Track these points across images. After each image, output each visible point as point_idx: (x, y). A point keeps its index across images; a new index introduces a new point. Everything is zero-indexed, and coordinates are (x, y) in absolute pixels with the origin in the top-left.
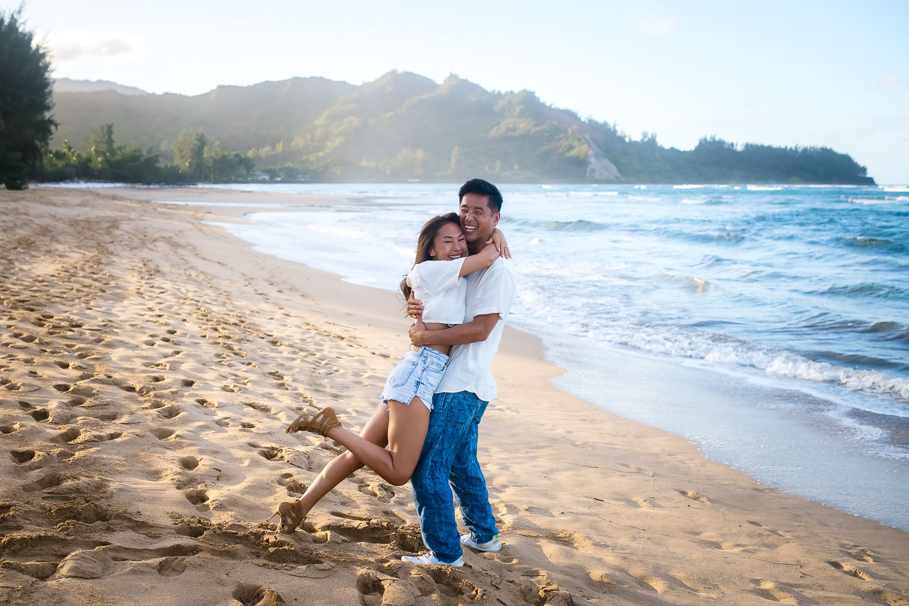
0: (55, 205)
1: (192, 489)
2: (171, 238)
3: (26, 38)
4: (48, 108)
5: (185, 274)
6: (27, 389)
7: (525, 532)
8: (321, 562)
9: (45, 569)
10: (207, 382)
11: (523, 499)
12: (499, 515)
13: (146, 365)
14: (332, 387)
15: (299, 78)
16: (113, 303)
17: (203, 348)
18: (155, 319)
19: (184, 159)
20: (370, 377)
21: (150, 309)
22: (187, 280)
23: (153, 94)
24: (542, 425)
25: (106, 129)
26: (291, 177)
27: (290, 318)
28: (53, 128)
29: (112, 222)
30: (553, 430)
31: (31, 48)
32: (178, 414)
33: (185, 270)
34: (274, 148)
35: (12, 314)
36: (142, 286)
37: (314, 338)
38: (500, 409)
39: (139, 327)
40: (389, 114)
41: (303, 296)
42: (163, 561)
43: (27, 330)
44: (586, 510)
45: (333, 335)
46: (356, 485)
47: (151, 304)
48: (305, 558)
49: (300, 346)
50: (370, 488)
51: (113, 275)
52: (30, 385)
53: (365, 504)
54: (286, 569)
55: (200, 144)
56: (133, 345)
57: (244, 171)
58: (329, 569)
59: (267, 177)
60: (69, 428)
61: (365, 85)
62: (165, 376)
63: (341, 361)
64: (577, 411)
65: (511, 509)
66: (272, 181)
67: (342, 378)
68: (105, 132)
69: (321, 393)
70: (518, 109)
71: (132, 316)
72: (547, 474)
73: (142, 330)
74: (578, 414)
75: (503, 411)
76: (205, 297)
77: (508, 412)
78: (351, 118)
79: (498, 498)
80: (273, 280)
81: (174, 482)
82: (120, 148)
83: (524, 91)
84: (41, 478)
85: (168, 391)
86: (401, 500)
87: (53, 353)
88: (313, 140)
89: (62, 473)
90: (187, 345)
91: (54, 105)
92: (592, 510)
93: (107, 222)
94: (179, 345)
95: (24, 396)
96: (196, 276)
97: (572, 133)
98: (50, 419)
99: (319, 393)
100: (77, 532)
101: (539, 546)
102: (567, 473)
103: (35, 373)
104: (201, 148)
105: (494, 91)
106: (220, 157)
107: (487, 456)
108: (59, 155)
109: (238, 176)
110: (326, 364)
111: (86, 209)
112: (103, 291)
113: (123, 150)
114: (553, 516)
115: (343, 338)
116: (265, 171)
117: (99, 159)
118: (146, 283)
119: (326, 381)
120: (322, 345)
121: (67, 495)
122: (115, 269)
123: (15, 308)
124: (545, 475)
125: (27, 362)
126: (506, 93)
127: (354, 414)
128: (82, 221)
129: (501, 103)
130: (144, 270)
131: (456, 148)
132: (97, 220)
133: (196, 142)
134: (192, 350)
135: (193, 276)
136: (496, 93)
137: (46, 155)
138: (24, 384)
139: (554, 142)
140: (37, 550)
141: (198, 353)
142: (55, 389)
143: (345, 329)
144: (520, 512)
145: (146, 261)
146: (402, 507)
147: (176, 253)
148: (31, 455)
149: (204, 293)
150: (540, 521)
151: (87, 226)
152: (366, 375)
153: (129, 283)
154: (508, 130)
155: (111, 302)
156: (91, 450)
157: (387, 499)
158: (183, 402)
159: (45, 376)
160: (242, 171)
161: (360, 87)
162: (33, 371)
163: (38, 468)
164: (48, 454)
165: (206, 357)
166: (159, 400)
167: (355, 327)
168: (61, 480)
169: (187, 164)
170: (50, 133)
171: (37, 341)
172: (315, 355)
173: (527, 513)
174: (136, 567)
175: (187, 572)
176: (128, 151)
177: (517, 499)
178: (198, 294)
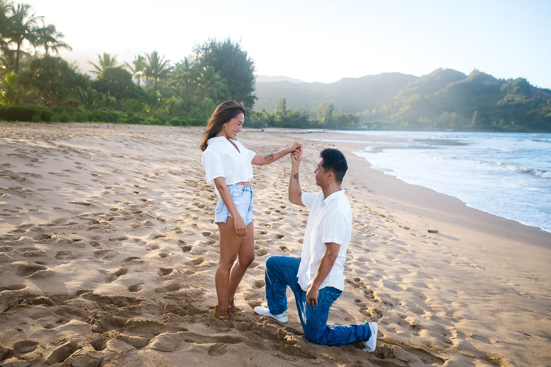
0: (249, 139)
1: (254, 301)
2: (305, 157)
3: (244, 54)
4: (253, 90)
5: (305, 176)
6: (187, 233)
7: (466, 353)
8: (315, 358)
9: (142, 342)
10: (292, 237)
11: (471, 328)
12: (450, 338)
13: (260, 225)
14: (366, 245)
15: (386, 73)
16: (258, 190)
17: (298, 217)
18: (276, 200)
19: (322, 117)
20: (393, 240)
21: (277, 194)
22: (305, 179)
23: (308, 83)
24: (499, 279)
25: (282, 101)
26: (379, 127)
27: (357, 203)
28: (255, 100)
29: (276, 148)
30: (506, 283)
31: (246, 60)
32: (266, 254)
33: (306, 174)
34: (371, 111)
35: (199, 193)
36: (277, 182)
37: (367, 215)
38: (473, 266)
39: (265, 203)
40: (437, 93)
41: (369, 191)
42: (214, 345)
43: (203, 201)
44: (516, 341)
45: (379, 214)
46: (359, 308)
47: (278, 191)
48: (306, 354)
49: (356, 219)
50: (367, 311)
51: (264, 175)
52: (189, 231)
53: (360, 321)
54: (290, 360)
55: (331, 109)
56: (258, 213)
57: (354, 124)
58: (319, 364)
59: (366, 127)
60: (199, 257)
61: (424, 77)
62: (268, 231)
63: (378, 230)
64: (527, 272)
65: (461, 334)
66: (369, 129)
67: (375, 239)
68: (282, 103)
69: (359, 248)
70: (515, 89)
71: (265, 197)
72: (493, 313)
73: (266, 205)
74: (527, 273)
75: (474, 268)
76: (311, 189)
77: (478, 268)
78: (414, 95)
79: (454, 326)
80: (354, 182)
81: (245, 295)
82: (289, 111)
83: (520, 78)
84: (169, 285)
85: (266, 240)
86: (385, 320)
87: (211, 215)
88: (392, 107)
89: (182, 283)
90: (289, 215)
91: (256, 88)
92: (521, 342)
93: (273, 148)
94: (284, 215)
95: (184, 237)
96: (311, 178)
97: (549, 103)
98: (191, 251)
99: (357, 248)
100: (171, 320)
101: (474, 364)
102: (508, 313)
103: (196, 225)
104: (331, 111)
105: (501, 79)
106: (341, 116)
107: (454, 296)
108: (258, 115)
109: (350, 126)
110: (368, 231)
111: (265, 141)
112: (255, 183)
113: (290, 112)
114: (490, 343)
115: (384, 217)
116: (365, 124)
117: (279, 117)
118: (281, 180)
119: (365, 241)
120: (370, 220)
121: (178, 297)
122: (267, 172)
123: (202, 190)
124: (492, 313)
125: (195, 219)
126: (508, 80)
127: (375, 262)
128: (260, 147)
129: (505, 86)
130: (282, 173)
131: (476, 112)
132: (268, 147)
133: (329, 108)
134: (290, 218)
135: (309, 178)
136: (502, 80)
137: (252, 115)
138: (186, 231)
139: (538, 108)
140: (144, 330)
141: (293, 220)
142: (202, 235)
143: (388, 211)
144: (466, 338)
145: (286, 168)
146: (385, 326)
147: (305, 165)
148: (170, 271)
149: (311, 187)
150: (479, 346)
151: (262, 150)
152: (391, 239)
153: (271, 179)
154: (508, 101)
155: (257, 189)
156: (205, 271)
157: (377, 319)
158: (272, 247)
159: (200, 227)
160: (353, 123)
161: (421, 77)
162: (195, 224)
163: (170, 279)
164: (179, 272)
165: (297, 223)
166: (258, 245)
167: (394, 210)
168: (180, 288)
169: (323, 120)
170: (253, 102)
171: (205, 208)
172: (364, 225)
173: (472, 339)
174: (195, 348)
175: (226, 354)
176: (293, 112)
177: (467, 328)
178: (307, 187)
